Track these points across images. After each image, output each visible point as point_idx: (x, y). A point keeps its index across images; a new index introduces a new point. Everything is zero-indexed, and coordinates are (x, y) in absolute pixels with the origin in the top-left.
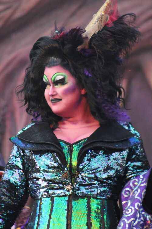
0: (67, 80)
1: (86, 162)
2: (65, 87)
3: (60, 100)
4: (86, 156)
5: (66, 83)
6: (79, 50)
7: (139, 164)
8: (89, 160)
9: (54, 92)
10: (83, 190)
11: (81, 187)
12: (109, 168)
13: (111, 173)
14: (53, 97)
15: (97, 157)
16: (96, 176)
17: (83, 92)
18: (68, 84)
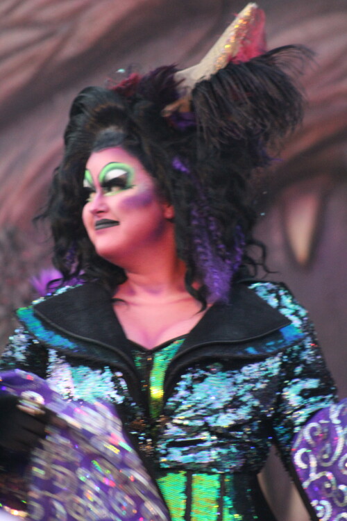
0: (131, 180)
1: (182, 392)
2: (128, 193)
3: (115, 223)
4: (181, 380)
5: (130, 187)
6: (167, 115)
7: (312, 384)
8: (190, 389)
9: (102, 204)
10: (177, 455)
11: (172, 450)
12: (235, 403)
13: (243, 413)
14: (99, 217)
15: (207, 380)
16: (206, 424)
17: (169, 213)
18: (135, 187)
